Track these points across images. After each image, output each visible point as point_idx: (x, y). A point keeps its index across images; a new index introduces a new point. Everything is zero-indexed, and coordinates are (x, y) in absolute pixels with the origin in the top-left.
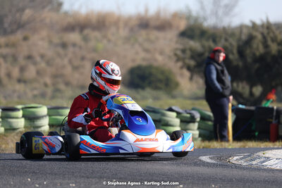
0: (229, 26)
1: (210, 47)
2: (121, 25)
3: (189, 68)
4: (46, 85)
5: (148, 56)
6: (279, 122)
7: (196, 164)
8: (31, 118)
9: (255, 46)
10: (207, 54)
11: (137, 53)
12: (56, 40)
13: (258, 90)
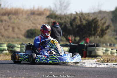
1: (59, 22)
2: (24, 13)
5: (34, 25)
6: (87, 50)
9: (77, 21)
11: (30, 24)
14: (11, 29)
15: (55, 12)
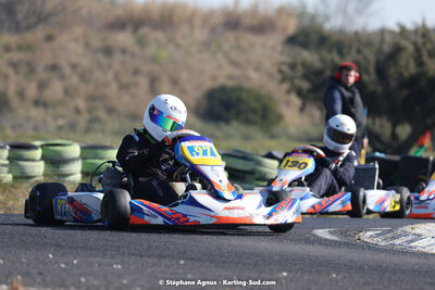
0: (364, 30)
1: (333, 62)
2: (197, 22)
3: (300, 93)
4: (77, 111)
5: (237, 72)
7: (307, 241)
8: (55, 161)
9: (402, 62)
10: (328, 73)
11: (220, 67)
12: (96, 42)
13: (404, 131)
14: (144, 82)
15: (319, 20)
